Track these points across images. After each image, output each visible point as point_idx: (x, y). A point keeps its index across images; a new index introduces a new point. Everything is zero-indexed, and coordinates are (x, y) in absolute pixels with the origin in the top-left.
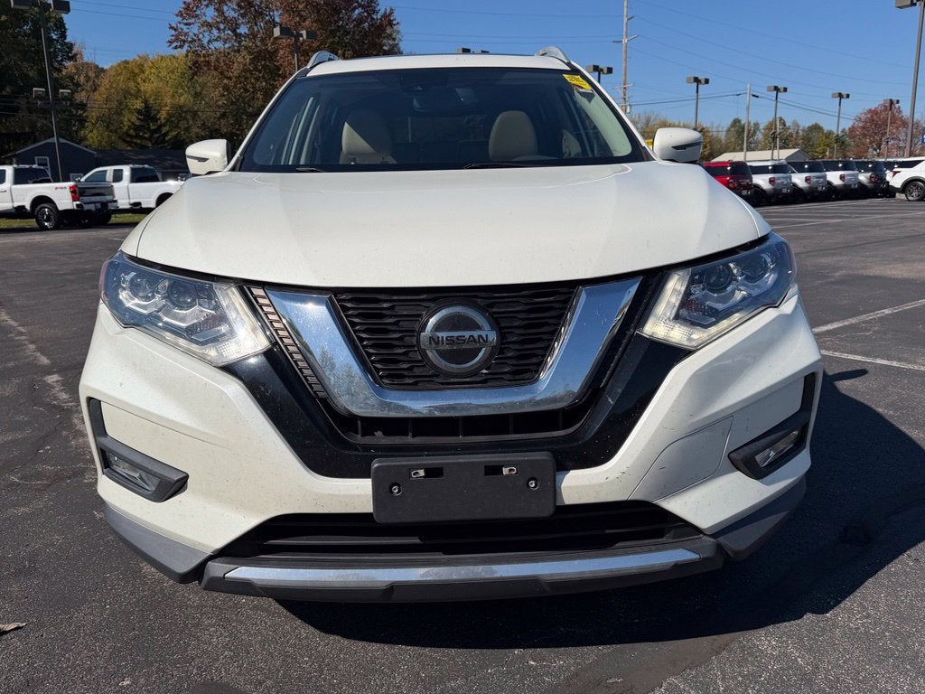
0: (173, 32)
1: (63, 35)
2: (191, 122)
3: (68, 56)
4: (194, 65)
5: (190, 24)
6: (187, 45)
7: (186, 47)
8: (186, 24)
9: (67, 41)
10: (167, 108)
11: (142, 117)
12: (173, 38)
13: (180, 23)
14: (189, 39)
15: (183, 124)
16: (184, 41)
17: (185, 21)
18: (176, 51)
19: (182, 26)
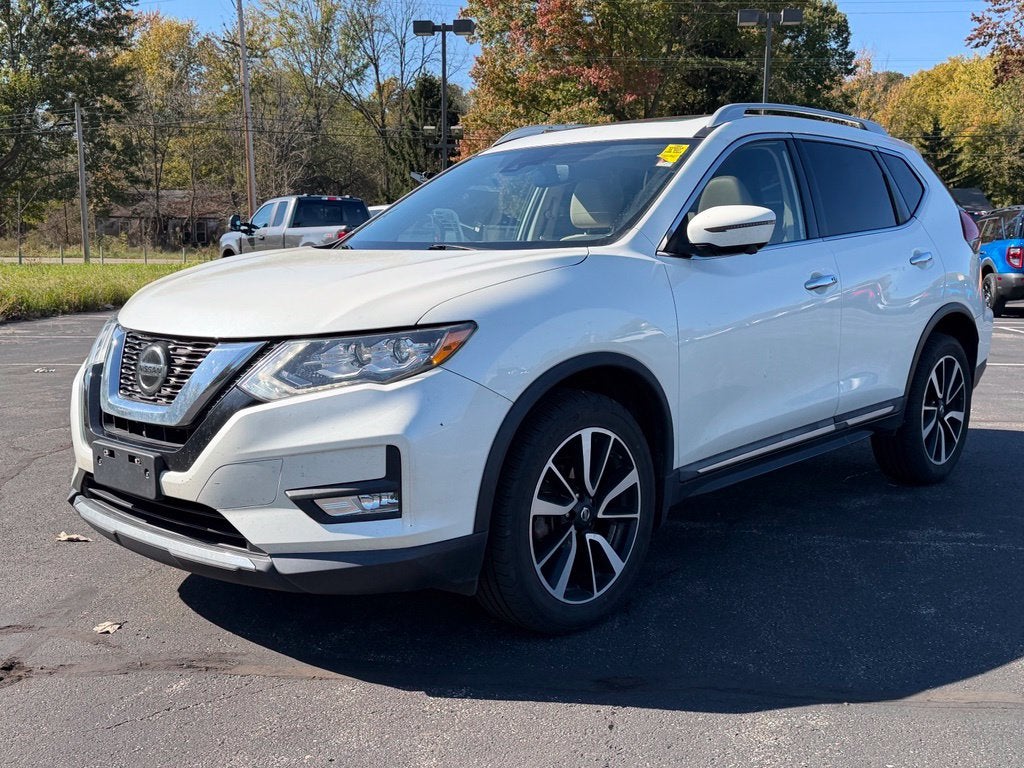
0: (977, 25)
1: (846, 43)
2: (1004, 147)
3: (846, 69)
4: (1002, 67)
5: (1003, 11)
6: (994, 40)
7: (993, 42)
8: (999, 11)
9: (848, 50)
10: (973, 129)
11: (927, 143)
12: (975, 33)
13: (989, 10)
14: (999, 32)
15: (993, 151)
16: (991, 36)
17: (997, 7)
18: (977, 50)
19: (992, 14)
